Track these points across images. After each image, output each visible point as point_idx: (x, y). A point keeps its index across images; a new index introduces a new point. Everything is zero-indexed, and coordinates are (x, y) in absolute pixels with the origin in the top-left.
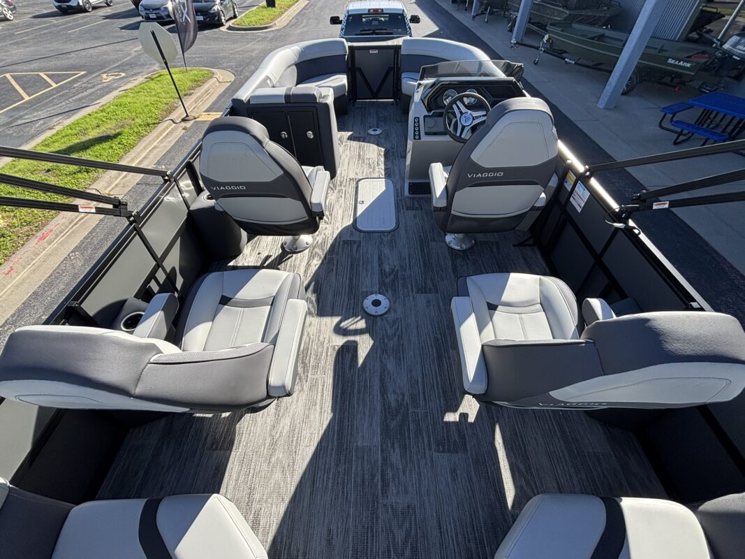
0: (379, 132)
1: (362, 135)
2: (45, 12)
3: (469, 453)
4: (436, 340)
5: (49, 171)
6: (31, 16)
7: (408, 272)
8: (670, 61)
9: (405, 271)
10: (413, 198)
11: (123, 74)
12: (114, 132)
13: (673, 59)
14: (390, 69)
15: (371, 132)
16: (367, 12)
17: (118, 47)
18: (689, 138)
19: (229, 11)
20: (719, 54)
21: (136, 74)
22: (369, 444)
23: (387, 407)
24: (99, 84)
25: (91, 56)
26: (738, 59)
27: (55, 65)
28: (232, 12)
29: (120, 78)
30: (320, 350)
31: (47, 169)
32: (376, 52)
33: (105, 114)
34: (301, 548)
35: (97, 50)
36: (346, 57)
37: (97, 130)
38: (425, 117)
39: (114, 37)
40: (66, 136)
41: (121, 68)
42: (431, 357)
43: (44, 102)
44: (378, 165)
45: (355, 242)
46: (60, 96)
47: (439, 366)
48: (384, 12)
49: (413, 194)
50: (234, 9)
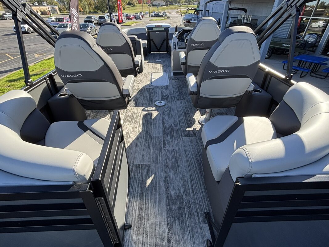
0: (160, 60)
1: (154, 61)
2: (9, 33)
3: (197, 137)
4: (184, 111)
5: (9, 86)
6: (2, 35)
7: (173, 95)
8: (283, 45)
9: (172, 95)
10: (175, 77)
11: (45, 54)
12: (40, 73)
13: (285, 44)
14: (165, 40)
15: (157, 60)
16: (155, 26)
17: (42, 45)
18: (296, 72)
19: (93, 32)
20: (303, 42)
21: (50, 54)
22: (158, 136)
23: (165, 127)
24: (33, 58)
25: (30, 48)
26: (311, 43)
27: (13, 51)
28: (95, 32)
29: (43, 56)
30: (138, 115)
31: (8, 86)
32: (159, 33)
33: (37, 66)
34: (132, 160)
35: (33, 46)
36: (147, 34)
37: (33, 72)
38: (178, 42)
39: (41, 42)
40: (19, 74)
41: (44, 52)
42: (182, 115)
43: (7, 64)
44: (160, 69)
45: (151, 88)
46: (15, 62)
47: (185, 117)
48: (162, 26)
49: (175, 75)
50: (96, 31)
